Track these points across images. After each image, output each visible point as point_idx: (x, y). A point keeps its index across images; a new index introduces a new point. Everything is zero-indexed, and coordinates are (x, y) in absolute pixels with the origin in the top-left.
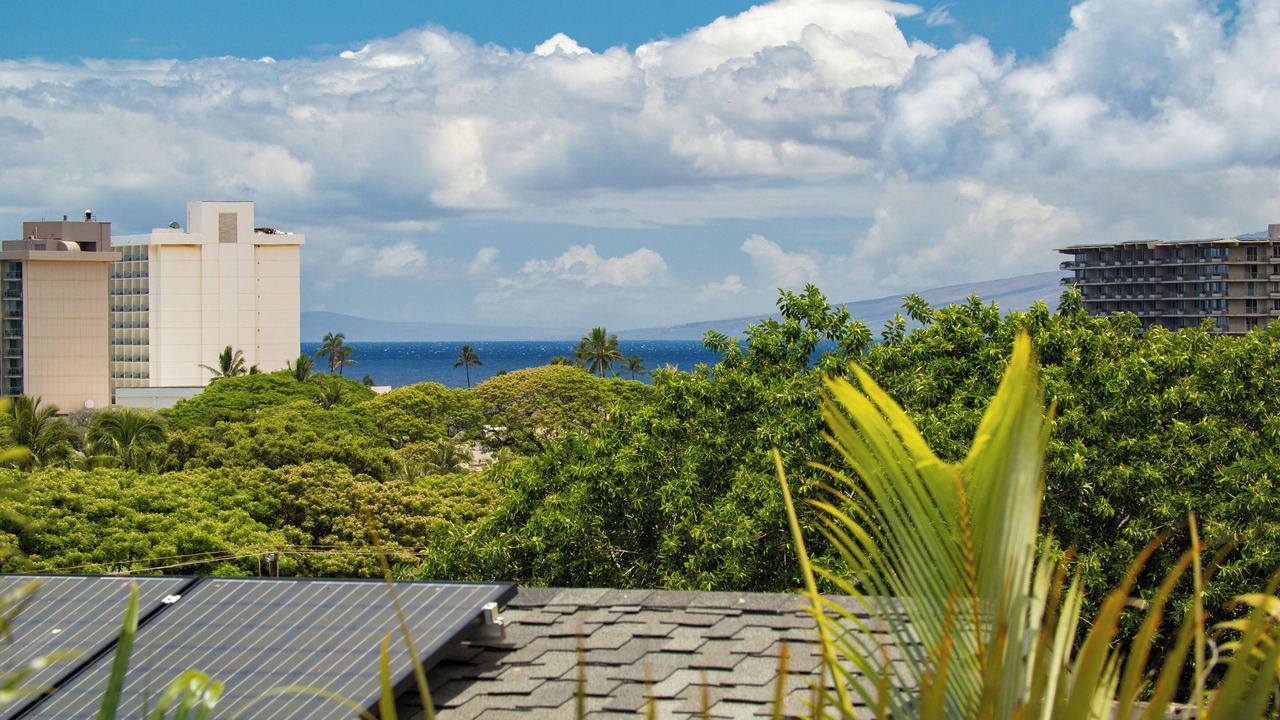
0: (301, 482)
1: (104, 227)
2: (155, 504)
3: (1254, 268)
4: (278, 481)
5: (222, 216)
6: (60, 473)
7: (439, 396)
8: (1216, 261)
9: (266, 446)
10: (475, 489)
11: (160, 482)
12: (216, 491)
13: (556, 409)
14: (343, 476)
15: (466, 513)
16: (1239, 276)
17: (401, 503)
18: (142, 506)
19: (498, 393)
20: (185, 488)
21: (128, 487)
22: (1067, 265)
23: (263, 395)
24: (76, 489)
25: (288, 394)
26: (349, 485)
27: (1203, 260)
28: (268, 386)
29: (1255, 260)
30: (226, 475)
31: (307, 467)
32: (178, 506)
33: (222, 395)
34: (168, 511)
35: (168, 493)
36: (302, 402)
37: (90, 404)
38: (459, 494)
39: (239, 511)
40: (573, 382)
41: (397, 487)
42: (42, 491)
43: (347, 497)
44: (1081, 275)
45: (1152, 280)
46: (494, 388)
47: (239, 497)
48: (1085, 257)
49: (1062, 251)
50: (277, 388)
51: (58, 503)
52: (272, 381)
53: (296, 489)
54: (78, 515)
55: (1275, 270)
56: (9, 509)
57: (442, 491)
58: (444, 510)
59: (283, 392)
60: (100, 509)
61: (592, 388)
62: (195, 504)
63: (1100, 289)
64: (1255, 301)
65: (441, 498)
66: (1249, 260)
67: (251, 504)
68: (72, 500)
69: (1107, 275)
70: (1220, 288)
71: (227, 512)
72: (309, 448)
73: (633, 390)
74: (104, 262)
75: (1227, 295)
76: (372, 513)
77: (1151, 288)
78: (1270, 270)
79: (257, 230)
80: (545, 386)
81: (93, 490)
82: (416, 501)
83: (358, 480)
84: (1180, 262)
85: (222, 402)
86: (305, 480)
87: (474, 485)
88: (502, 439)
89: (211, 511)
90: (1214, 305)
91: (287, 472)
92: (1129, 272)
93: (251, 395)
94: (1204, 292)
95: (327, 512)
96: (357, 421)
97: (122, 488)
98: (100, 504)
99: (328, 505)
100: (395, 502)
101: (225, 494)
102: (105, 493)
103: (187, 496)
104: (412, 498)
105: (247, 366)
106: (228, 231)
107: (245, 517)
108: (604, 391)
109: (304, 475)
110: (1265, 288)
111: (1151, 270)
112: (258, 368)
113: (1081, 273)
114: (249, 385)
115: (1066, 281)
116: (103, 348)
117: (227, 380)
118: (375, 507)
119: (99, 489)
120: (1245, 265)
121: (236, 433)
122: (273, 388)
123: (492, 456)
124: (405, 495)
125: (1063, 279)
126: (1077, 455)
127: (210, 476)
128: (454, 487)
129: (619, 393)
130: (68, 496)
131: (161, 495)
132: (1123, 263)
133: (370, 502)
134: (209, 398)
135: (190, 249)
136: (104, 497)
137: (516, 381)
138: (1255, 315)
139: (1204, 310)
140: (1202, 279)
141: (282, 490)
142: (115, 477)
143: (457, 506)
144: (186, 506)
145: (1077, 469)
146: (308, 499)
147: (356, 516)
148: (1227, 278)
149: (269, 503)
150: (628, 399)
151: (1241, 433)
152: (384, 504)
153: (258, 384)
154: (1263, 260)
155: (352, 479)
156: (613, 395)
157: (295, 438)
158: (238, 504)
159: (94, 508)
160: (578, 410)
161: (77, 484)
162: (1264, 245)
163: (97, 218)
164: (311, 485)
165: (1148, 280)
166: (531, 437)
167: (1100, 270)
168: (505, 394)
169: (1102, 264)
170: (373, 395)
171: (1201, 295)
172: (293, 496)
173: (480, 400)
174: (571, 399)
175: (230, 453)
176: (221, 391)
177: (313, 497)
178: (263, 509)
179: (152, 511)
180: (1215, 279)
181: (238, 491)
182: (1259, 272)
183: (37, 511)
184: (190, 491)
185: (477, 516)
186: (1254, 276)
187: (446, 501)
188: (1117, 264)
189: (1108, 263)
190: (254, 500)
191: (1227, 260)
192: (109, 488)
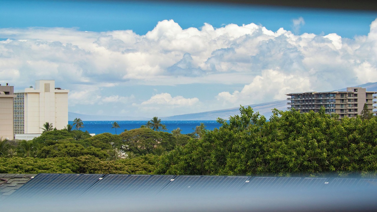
0: (85, 161)
1: (12, 87)
2: (44, 167)
3: (343, 100)
4: (79, 161)
5: (45, 84)
6: (16, 158)
7: (110, 137)
8: (332, 98)
9: (70, 151)
10: (135, 163)
11: (45, 161)
12: (61, 163)
13: (144, 140)
14: (97, 159)
15: (132, 170)
16: (338, 102)
17: (114, 167)
18: (40, 168)
19: (127, 136)
20: (52, 163)
21: (36, 162)
22: (289, 99)
23: (59, 136)
24: (21, 163)
25: (66, 136)
26: (99, 162)
27: (328, 98)
28: (60, 134)
29: (343, 98)
30: (63, 159)
31: (87, 157)
32: (51, 168)
33: (47, 136)
34: (48, 169)
35: (47, 164)
36: (70, 138)
37: (8, 139)
38: (130, 164)
39: (68, 169)
40: (149, 132)
41: (113, 162)
42: (12, 163)
43: (99, 165)
44: (293, 102)
45: (313, 103)
46: (126, 134)
47: (68, 165)
48: (294, 97)
49: (287, 95)
50: (63, 134)
51: (16, 167)
52: (61, 132)
53: (84, 163)
54: (22, 170)
55: (349, 101)
56: (2, 169)
57: (125, 163)
58: (126, 169)
59: (64, 135)
60: (29, 169)
61: (154, 134)
62: (55, 168)
63: (298, 106)
64: (343, 109)
65: (125, 166)
66: (341, 98)
67: (71, 167)
68: (21, 166)
69: (300, 102)
70: (333, 106)
71: (65, 170)
72: (83, 151)
73: (166, 135)
74: (12, 97)
75: (335, 108)
76: (106, 170)
77: (313, 105)
78: (347, 101)
79: (55, 89)
80: (141, 134)
81: (26, 163)
82: (118, 166)
83: (101, 160)
84: (321, 98)
85: (47, 138)
86: (86, 160)
87: (134, 162)
88: (128, 149)
89: (60, 169)
90: (331, 110)
91: (81, 158)
92: (307, 101)
93: (55, 136)
94: (328, 107)
95: (93, 169)
96: (86, 144)
97: (34, 163)
98: (28, 167)
99: (93, 168)
100: (112, 167)
101: (63, 164)
102: (29, 164)
103: (53, 165)
104: (117, 166)
105: (54, 128)
106: (47, 88)
107: (69, 171)
108: (157, 135)
109: (86, 159)
110: (346, 106)
111: (313, 100)
112: (56, 128)
113: (293, 101)
114: (55, 133)
115: (289, 103)
116: (11, 122)
117: (48, 132)
118: (107, 168)
119: (28, 163)
120: (340, 99)
121: (61, 147)
122: (61, 134)
123: (125, 154)
124: (115, 165)
125: (288, 103)
126: (324, 154)
127: (59, 159)
128: (128, 162)
129: (162, 136)
130: (19, 165)
131: (46, 165)
132: (305, 98)
133: (105, 167)
134: (43, 137)
135: (36, 94)
136: (29, 165)
137: (132, 132)
138: (343, 113)
139: (328, 112)
140: (328, 103)
141: (80, 163)
142: (32, 160)
143: (130, 168)
144: (53, 168)
145: (324, 157)
146: (87, 166)
147: (102, 171)
148: (335, 103)
149: (76, 167)
150: (164, 137)
151: (371, 147)
152: (109, 167)
153: (57, 133)
154: (345, 98)
155: (99, 160)
156: (160, 136)
157: (79, 148)
158: (67, 167)
159: (27, 168)
160: (150, 141)
161: (22, 161)
162: (346, 93)
163: (10, 85)
164: (88, 162)
165: (312, 103)
166: (137, 148)
167: (298, 100)
168: (129, 136)
169: (299, 99)
170: (91, 136)
171: (328, 108)
172: (83, 165)
173: (122, 138)
174: (148, 137)
175: (60, 153)
176: (46, 135)
177: (89, 165)
178: (75, 168)
179: (43, 169)
180: (332, 103)
181: (67, 163)
182: (344, 101)
183: (10, 169)
184: (54, 163)
185: (135, 171)
186: (343, 102)
187: (126, 166)
188: (303, 99)
189: (301, 98)
190: (72, 166)
191: (335, 98)
192: (31, 163)
